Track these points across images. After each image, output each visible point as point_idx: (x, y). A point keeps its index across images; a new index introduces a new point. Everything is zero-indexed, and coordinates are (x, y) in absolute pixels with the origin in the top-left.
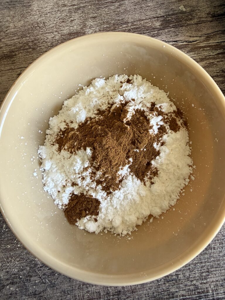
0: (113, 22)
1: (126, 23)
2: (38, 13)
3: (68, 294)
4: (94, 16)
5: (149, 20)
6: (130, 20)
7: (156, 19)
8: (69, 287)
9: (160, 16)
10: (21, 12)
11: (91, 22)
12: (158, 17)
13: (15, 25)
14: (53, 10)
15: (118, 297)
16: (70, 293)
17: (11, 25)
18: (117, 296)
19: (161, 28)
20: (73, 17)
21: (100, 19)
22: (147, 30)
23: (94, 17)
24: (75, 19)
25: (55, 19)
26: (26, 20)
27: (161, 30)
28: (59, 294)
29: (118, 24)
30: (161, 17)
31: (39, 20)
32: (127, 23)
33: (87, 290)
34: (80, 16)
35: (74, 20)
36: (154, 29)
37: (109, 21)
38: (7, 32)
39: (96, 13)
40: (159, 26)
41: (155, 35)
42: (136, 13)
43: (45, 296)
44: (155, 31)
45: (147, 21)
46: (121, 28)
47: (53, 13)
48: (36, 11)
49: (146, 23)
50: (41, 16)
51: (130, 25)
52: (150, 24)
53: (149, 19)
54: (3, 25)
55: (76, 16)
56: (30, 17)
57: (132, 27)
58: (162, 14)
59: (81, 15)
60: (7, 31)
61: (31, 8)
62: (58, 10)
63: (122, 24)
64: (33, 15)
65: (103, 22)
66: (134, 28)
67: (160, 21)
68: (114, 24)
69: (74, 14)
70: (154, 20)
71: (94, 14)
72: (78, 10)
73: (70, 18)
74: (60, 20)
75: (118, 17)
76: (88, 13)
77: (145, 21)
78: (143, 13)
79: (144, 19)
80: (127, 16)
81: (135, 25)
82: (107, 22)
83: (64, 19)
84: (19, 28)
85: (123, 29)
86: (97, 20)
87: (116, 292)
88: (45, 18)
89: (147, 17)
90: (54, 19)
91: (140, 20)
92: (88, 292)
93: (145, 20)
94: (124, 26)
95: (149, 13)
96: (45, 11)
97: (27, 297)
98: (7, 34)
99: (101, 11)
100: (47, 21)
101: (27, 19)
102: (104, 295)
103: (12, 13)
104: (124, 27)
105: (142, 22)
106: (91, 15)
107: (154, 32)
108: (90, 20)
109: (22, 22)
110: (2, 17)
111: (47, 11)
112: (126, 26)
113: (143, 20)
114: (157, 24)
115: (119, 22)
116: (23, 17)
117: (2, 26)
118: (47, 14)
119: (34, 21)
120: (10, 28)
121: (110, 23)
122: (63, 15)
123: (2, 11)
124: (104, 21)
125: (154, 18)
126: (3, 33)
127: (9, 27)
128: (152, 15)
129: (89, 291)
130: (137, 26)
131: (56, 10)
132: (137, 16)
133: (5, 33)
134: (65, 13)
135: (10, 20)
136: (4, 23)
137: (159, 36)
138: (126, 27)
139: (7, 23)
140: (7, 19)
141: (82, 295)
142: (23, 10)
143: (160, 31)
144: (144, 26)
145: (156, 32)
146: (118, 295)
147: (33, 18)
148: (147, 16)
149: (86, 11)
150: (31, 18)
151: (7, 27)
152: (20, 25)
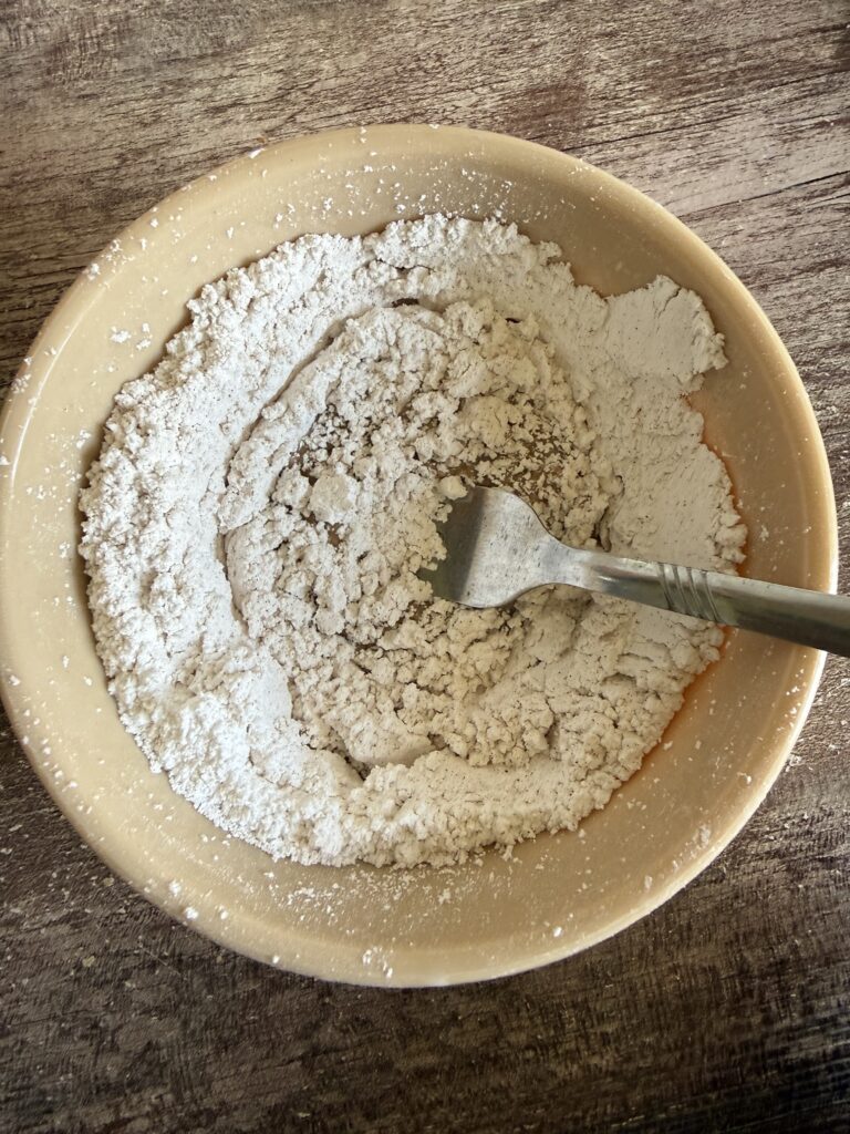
0: (675, 48)
1: (718, 50)
2: (414, 24)
3: (608, 980)
4: (609, 30)
5: (796, 40)
6: (731, 42)
7: (819, 35)
8: (609, 957)
9: (830, 24)
10: (355, 20)
11: (601, 49)
12: (824, 30)
13: (338, 67)
14: (465, 13)
15: (779, 982)
16: (613, 976)
17: (326, 65)
18: (777, 979)
19: (836, 66)
20: (536, 35)
21: (632, 39)
22: (792, 73)
23: (611, 35)
24: (547, 43)
25: (477, 43)
26: (376, 48)
27: (840, 71)
28: (574, 982)
29: (691, 56)
30: (835, 28)
31: (421, 46)
32: (722, 51)
33: (670, 964)
34: (561, 29)
35: (541, 45)
36: (814, 68)
37: (660, 45)
38: (312, 91)
39: (615, 21)
40: (831, 57)
41: (821, 88)
42: (750, 16)
43: (529, 992)
44: (818, 76)
45: (790, 42)
46: (703, 67)
47: (467, 22)
48: (407, 18)
49: (786, 49)
50: (426, 32)
51: (732, 56)
52: (801, 54)
53: (796, 35)
54: (296, 66)
55: (546, 31)
56: (390, 36)
57: (741, 65)
58: (839, 21)
59: (566, 26)
60: (311, 85)
61: (388, 9)
62: (484, 13)
63: (705, 53)
64: (399, 32)
65: (642, 49)
66: (749, 68)
67: (834, 42)
68: (679, 57)
69: (538, 24)
70: (811, 38)
71: (608, 22)
72: (551, 11)
73: (529, 37)
74: (492, 44)
75: (690, 31)
76: (587, 20)
77: (783, 44)
78: (772, 18)
79: (779, 36)
80: (721, 28)
81: (750, 59)
82: (655, 50)
83: (505, 43)
84: (354, 75)
85: (711, 71)
86: (620, 44)
87: (770, 965)
88: (440, 40)
89: (786, 28)
90: (472, 42)
91: (765, 41)
92: (674, 969)
93: (780, 39)
94: (714, 61)
95: (791, 17)
96: (440, 15)
97: (464, 999)
98: (312, 95)
99: (631, 12)
100: (450, 50)
101: (380, 43)
102: (729, 977)
103: (323, 25)
104: (714, 66)
105: (773, 47)
106: (598, 27)
107: (816, 81)
108: (597, 45)
109: (363, 55)
110: (291, 40)
111: (448, 17)
112: (720, 60)
113: (775, 40)
114: (825, 53)
115: (695, 47)
116: (364, 36)
117: (296, 70)
118: (446, 27)
119: (404, 51)
120: (323, 76)
121: (667, 52)
122: (503, 27)
123: (290, 20)
124: (646, 47)
125: (812, 32)
126: (299, 93)
127: (319, 71)
128: (805, 24)
129: (679, 967)
130: (758, 62)
131: (477, 12)
132: (754, 29)
133: (305, 93)
134: (509, 22)
135: (321, 50)
136: (298, 60)
137: (835, 91)
138: (721, 64)
139: (310, 60)
140: (310, 46)
141: (654, 982)
142: (363, 16)
143: (836, 77)
144: (779, 61)
145: (823, 79)
146: (779, 976)
147: (398, 39)
148: (786, 25)
149: (579, 14)
150: (392, 40)
151: (313, 73)
152: (355, 65)
